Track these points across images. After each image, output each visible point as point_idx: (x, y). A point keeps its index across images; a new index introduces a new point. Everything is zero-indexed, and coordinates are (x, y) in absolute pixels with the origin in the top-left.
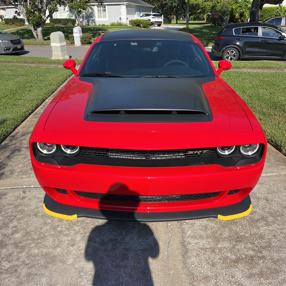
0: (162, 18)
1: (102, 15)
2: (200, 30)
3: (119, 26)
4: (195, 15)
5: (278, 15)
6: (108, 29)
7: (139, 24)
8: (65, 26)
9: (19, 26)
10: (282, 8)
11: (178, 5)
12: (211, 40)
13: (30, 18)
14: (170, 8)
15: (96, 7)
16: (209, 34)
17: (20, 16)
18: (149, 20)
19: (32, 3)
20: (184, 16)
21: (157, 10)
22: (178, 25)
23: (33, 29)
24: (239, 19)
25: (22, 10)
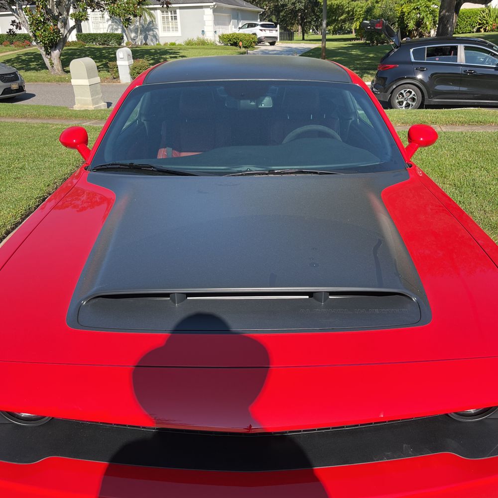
0: (277, 30)
1: (171, 27)
2: (345, 51)
3: (200, 46)
4: (336, 25)
5: (483, 23)
6: (180, 51)
7: (237, 42)
8: (104, 46)
9: (21, 48)
10: (491, 11)
11: (306, 7)
12: (365, 69)
13: (38, 33)
14: (291, 13)
15: (159, 12)
16: (362, 57)
17: (20, 29)
18: (255, 34)
19: (41, 6)
20: (317, 27)
21: (269, 16)
22: (307, 43)
23: (45, 53)
24: (415, 30)
25: (23, 19)
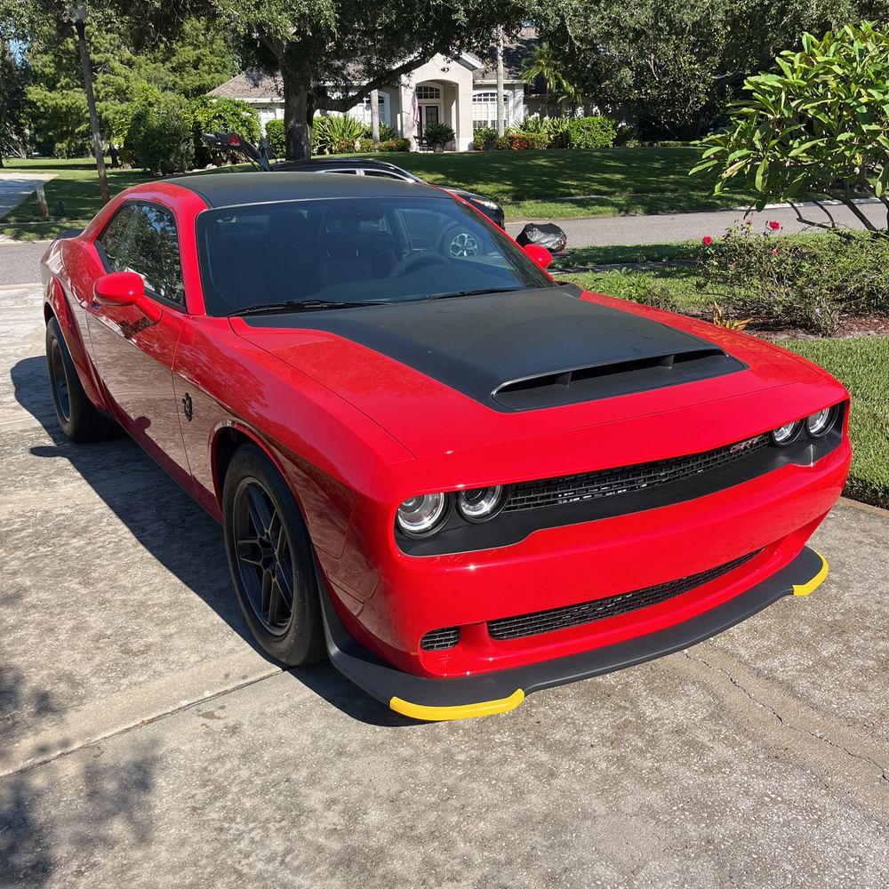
4: (71, 141)
5: (326, 140)
10: (334, 122)
